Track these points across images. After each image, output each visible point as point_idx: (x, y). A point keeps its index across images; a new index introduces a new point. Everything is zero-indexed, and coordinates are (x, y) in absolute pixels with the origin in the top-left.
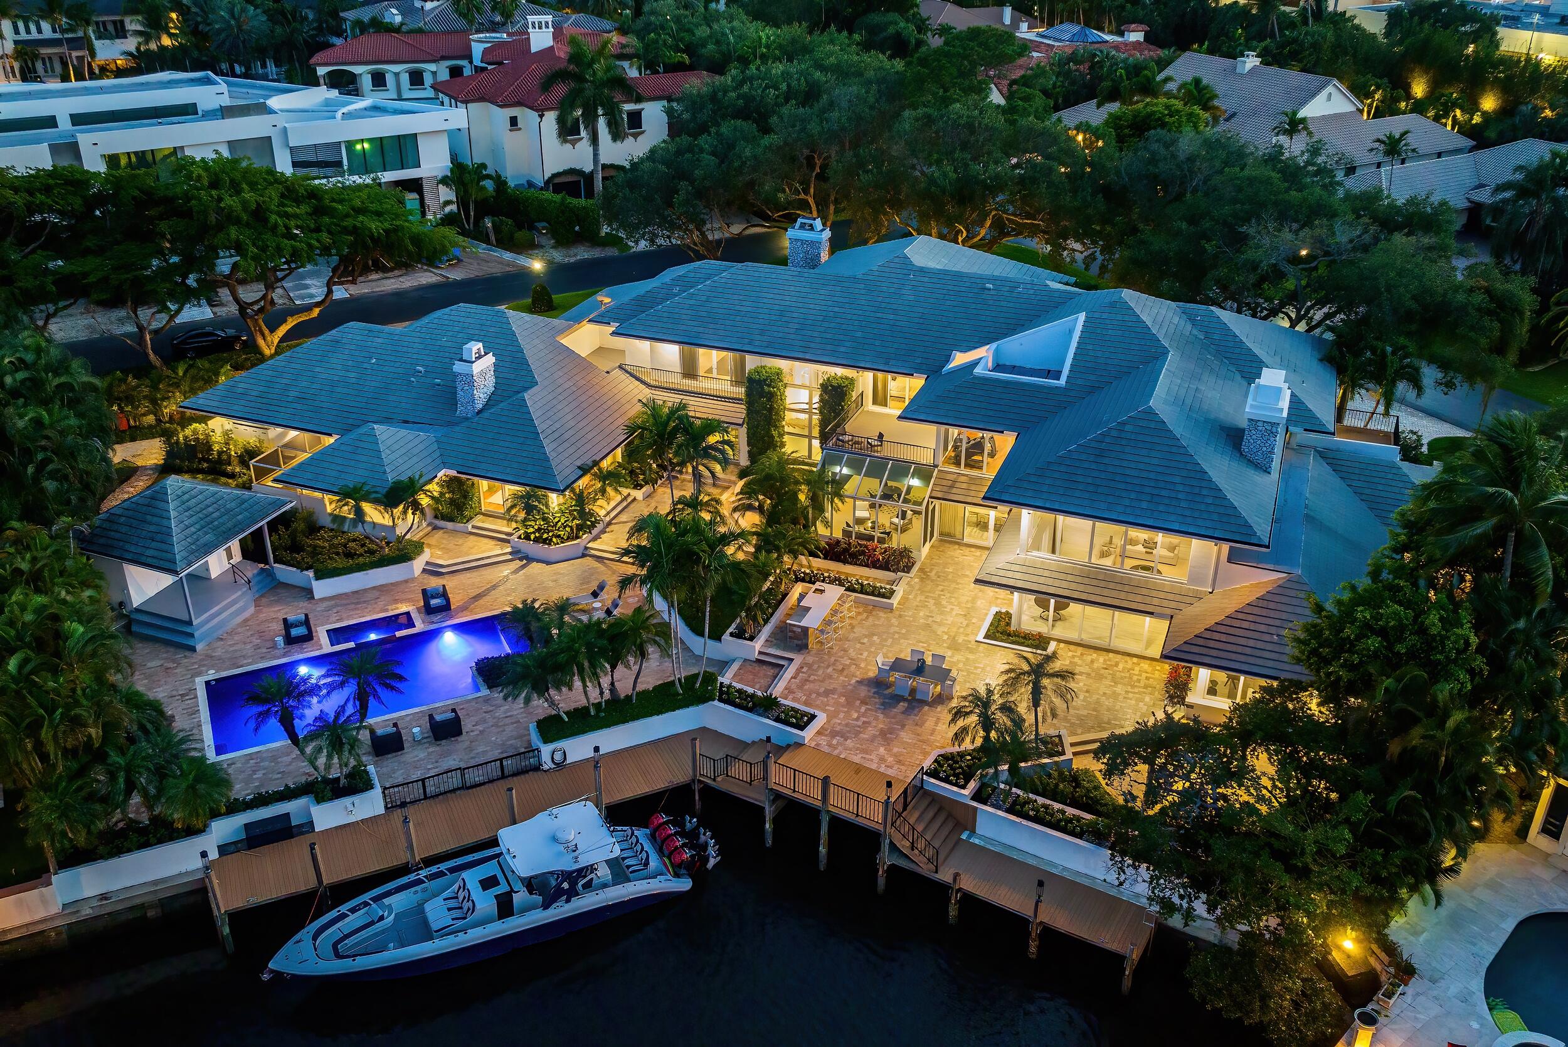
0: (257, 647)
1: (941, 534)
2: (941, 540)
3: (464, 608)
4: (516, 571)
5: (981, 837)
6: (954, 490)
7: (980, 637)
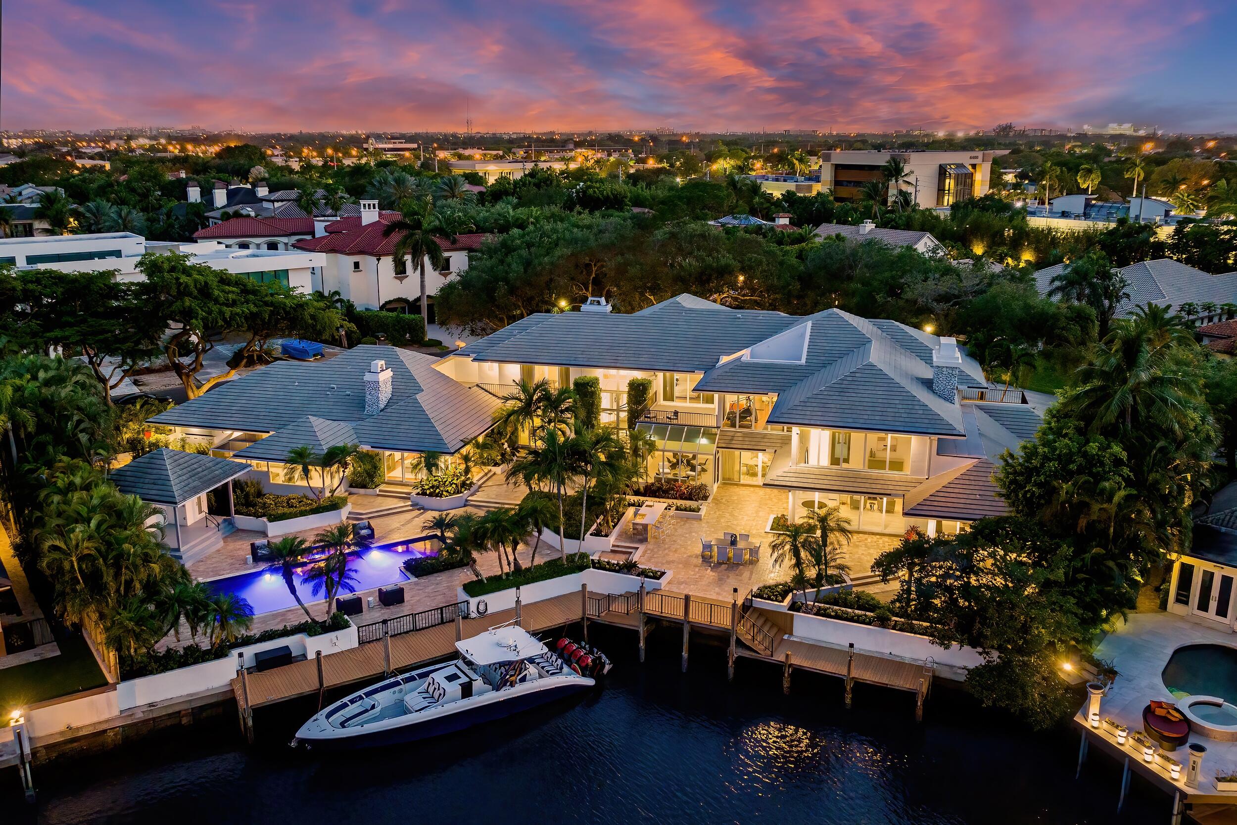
0: (232, 564)
1: (724, 479)
2: (724, 484)
3: (383, 538)
4: (417, 516)
5: (797, 637)
6: (734, 442)
7: (768, 529)
